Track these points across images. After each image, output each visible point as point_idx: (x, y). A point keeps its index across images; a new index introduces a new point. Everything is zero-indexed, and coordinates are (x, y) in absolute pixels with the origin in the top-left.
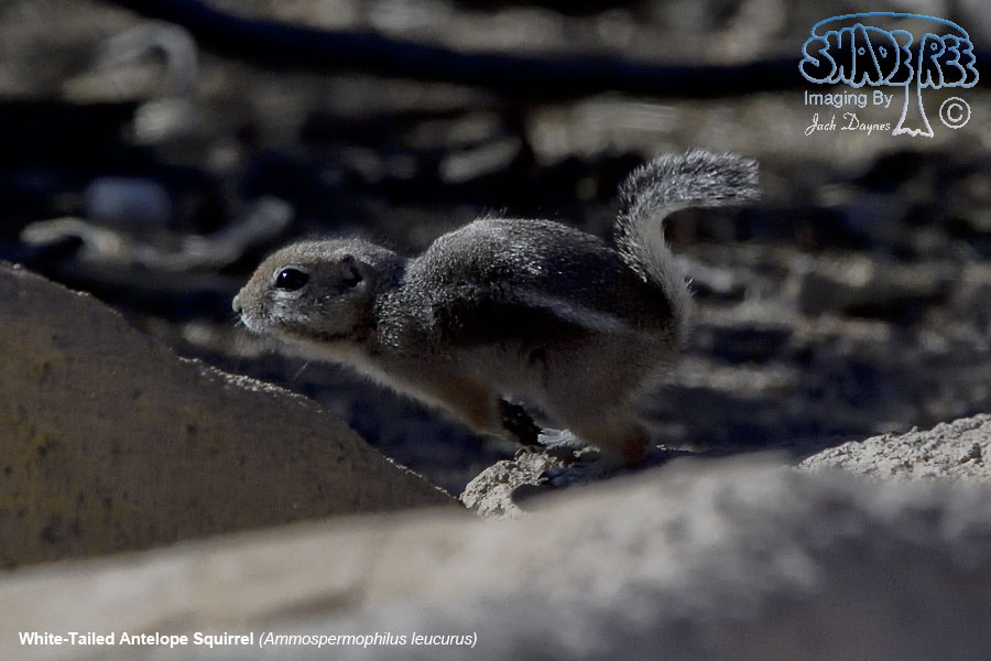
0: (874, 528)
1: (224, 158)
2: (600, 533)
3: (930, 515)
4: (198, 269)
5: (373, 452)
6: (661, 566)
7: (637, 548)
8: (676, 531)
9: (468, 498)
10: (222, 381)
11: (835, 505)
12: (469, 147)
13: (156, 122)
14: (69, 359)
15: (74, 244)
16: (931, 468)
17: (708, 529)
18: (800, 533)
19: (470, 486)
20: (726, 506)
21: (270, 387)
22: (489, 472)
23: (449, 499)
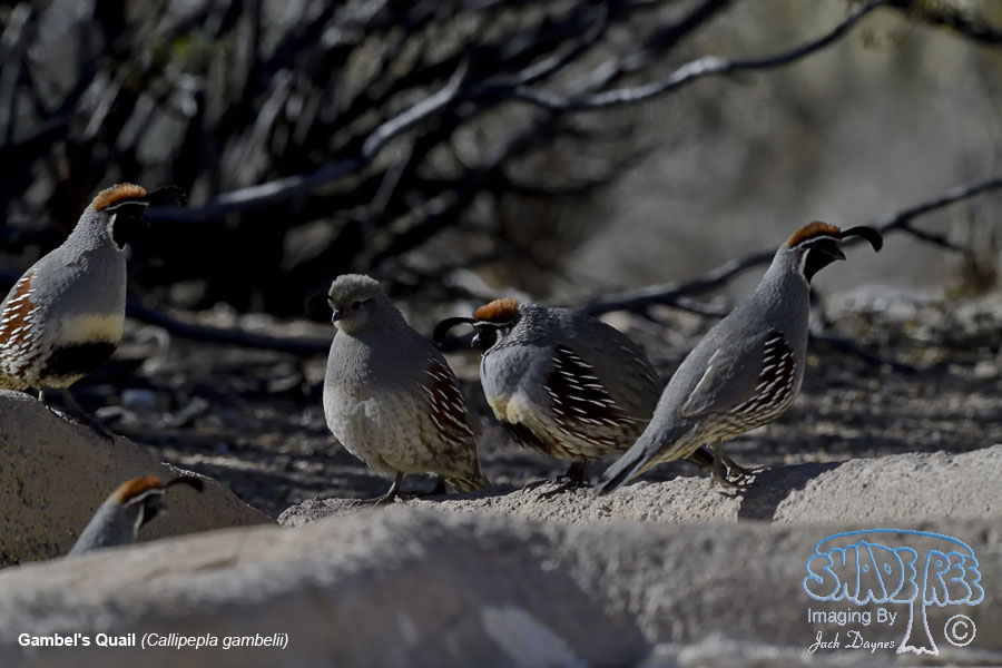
0: (447, 532)
1: (178, 381)
2: (335, 535)
3: (471, 527)
4: (168, 427)
5: (241, 502)
6: (360, 549)
7: (350, 541)
8: (366, 533)
9: (280, 521)
10: (179, 472)
11: (431, 523)
12: (280, 377)
13: (151, 368)
14: (116, 464)
15: (117, 418)
16: (470, 508)
17: (379, 533)
18: (417, 535)
19: (281, 516)
20: (386, 523)
21: (199, 475)
22: (289, 510)
23: (272, 520)
